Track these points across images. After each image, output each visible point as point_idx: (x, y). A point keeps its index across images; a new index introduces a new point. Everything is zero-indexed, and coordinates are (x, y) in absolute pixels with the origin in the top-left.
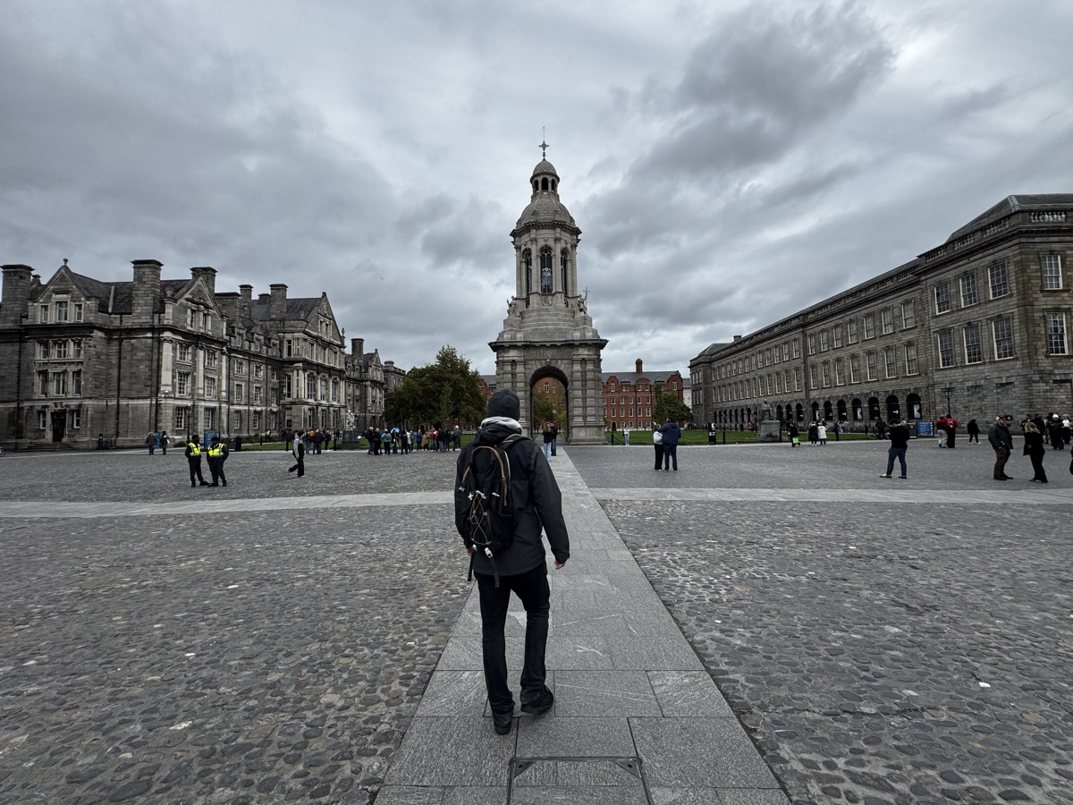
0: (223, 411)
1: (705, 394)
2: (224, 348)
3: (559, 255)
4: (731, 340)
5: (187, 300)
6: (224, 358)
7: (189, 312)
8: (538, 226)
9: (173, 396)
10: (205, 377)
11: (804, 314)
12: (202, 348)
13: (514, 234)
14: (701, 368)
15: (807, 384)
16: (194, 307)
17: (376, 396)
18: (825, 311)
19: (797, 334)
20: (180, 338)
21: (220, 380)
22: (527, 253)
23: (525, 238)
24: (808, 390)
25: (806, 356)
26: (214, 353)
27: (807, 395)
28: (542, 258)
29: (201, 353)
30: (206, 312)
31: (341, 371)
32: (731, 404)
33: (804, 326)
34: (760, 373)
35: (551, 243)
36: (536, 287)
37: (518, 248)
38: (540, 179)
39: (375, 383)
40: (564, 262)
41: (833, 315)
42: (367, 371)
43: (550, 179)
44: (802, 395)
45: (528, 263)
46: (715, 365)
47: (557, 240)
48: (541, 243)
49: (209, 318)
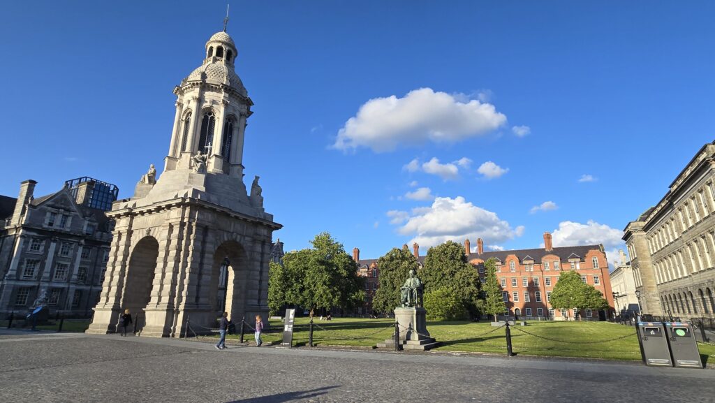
0: (70, 291)
2: (83, 241)
5: (49, 206)
6: (81, 249)
7: (48, 214)
9: (15, 278)
10: (54, 263)
12: (55, 241)
14: (633, 238)
16: (54, 210)
20: (35, 234)
21: (72, 266)
26: (71, 244)
29: (53, 245)
30: (67, 214)
49: (70, 219)
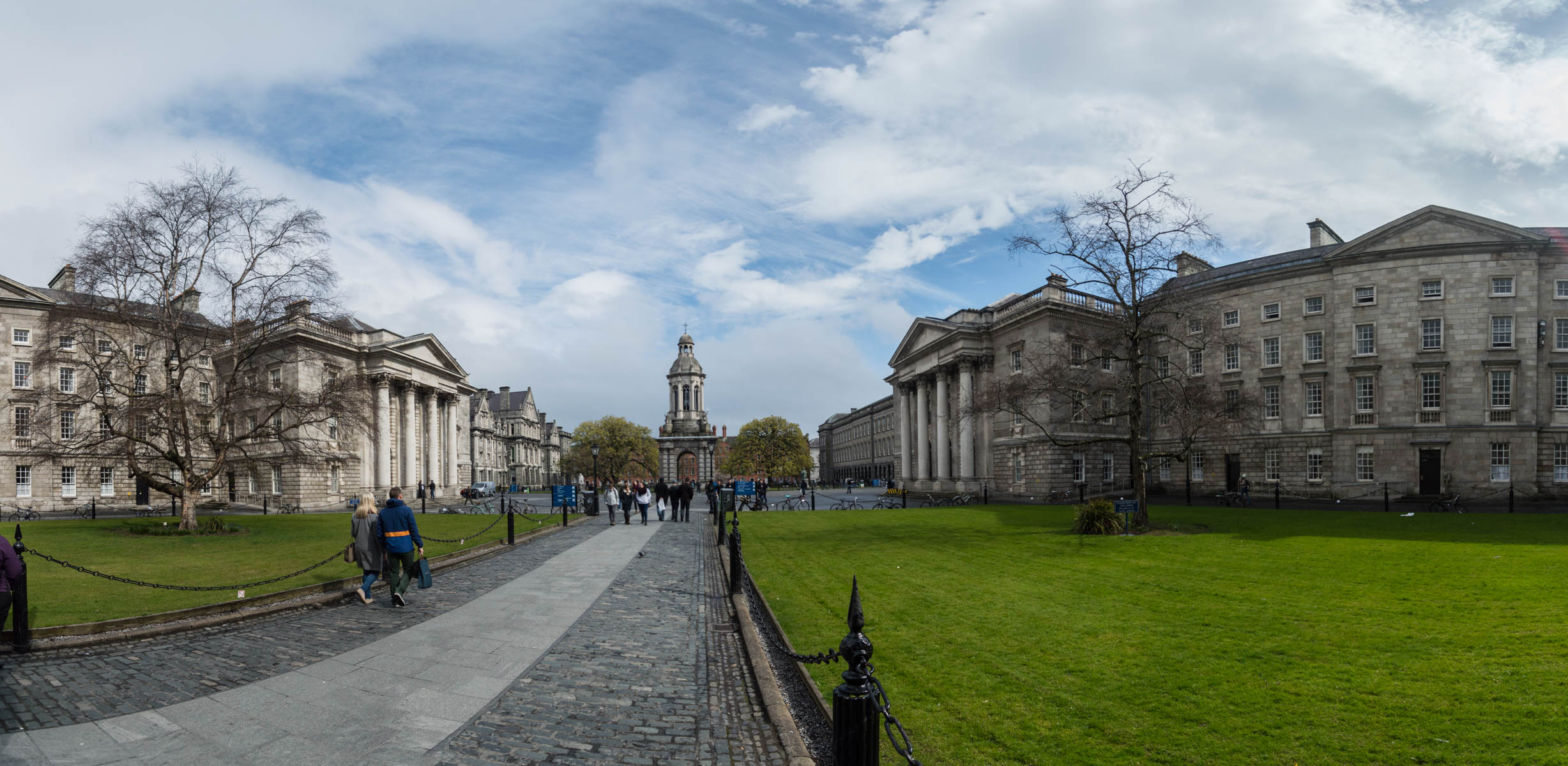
1: (827, 456)
3: (693, 388)
4: (850, 412)
5: (481, 411)
7: (482, 418)
8: (680, 375)
10: (487, 454)
11: (872, 406)
13: (668, 377)
14: (824, 433)
15: (873, 453)
16: (483, 415)
17: (555, 456)
18: (879, 406)
19: (868, 418)
20: (480, 433)
21: (491, 454)
22: (676, 388)
23: (674, 380)
24: (873, 457)
25: (873, 434)
26: (489, 439)
27: (873, 460)
28: (684, 391)
29: (486, 440)
30: (487, 416)
31: (539, 441)
32: (842, 464)
33: (871, 413)
34: (855, 442)
35: (688, 383)
36: (681, 407)
37: (670, 384)
38: (683, 346)
39: (555, 446)
40: (696, 392)
41: (882, 410)
42: (549, 438)
43: (689, 345)
44: (870, 461)
45: (676, 393)
46: (835, 432)
47: (692, 382)
48: (684, 384)
49: (488, 419)
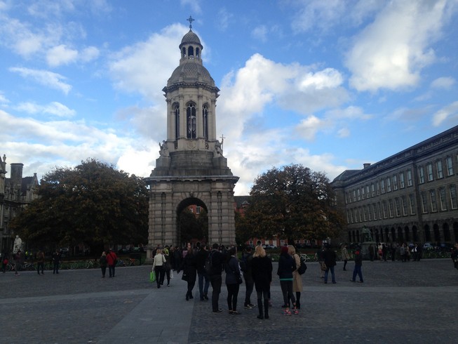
3: (201, 108)
8: (184, 86)
13: (165, 90)
15: (419, 208)
19: (409, 165)
22: (176, 105)
23: (175, 94)
25: (417, 184)
27: (420, 218)
28: (188, 110)
32: (361, 224)
33: (414, 159)
35: (195, 99)
36: (183, 133)
37: (169, 101)
38: (187, 47)
40: (206, 114)
43: (195, 47)
44: (417, 218)
45: (177, 114)
48: (187, 99)
